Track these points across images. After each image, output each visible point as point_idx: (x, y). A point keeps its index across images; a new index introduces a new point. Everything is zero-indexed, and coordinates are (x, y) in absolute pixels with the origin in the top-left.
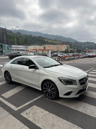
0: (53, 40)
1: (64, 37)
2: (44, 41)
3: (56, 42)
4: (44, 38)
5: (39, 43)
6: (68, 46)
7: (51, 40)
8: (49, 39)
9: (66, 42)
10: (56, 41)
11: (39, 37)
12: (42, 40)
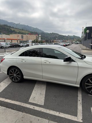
0: (21, 30)
1: (31, 27)
2: (11, 30)
3: (23, 32)
4: (10, 27)
5: (5, 32)
6: (37, 36)
7: (18, 29)
8: (16, 28)
9: (33, 32)
10: (24, 30)
11: (5, 25)
12: (8, 29)
